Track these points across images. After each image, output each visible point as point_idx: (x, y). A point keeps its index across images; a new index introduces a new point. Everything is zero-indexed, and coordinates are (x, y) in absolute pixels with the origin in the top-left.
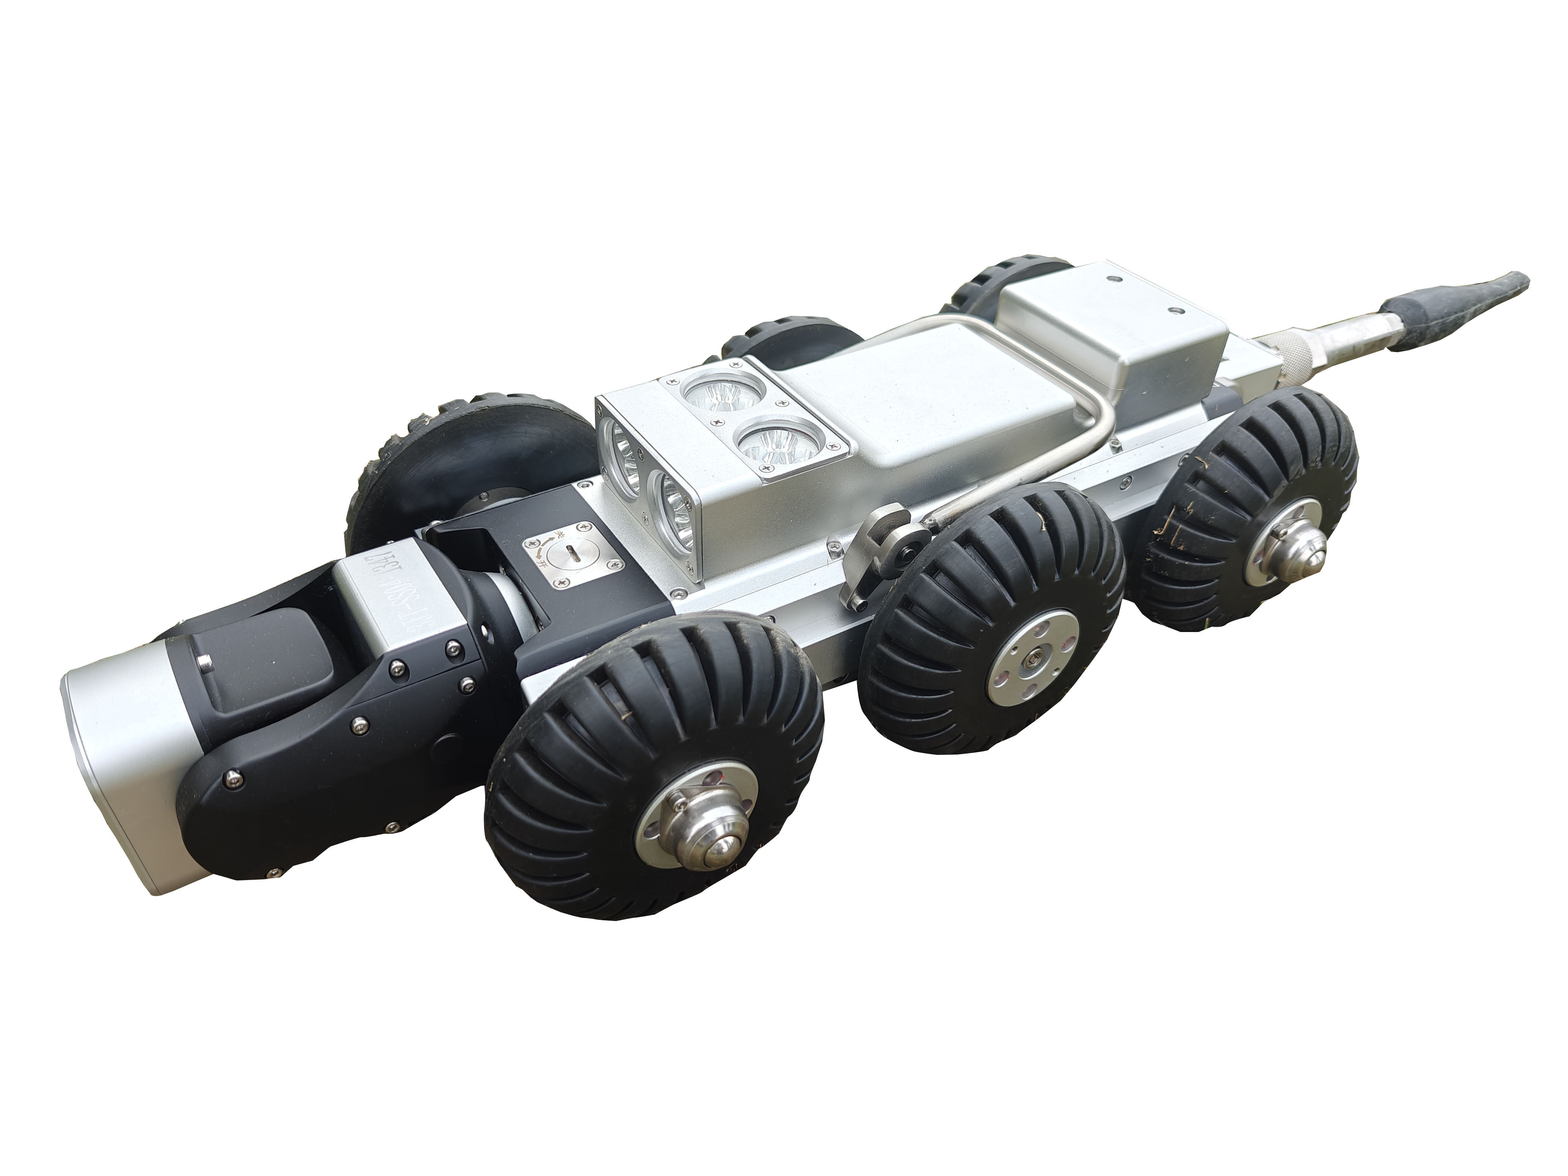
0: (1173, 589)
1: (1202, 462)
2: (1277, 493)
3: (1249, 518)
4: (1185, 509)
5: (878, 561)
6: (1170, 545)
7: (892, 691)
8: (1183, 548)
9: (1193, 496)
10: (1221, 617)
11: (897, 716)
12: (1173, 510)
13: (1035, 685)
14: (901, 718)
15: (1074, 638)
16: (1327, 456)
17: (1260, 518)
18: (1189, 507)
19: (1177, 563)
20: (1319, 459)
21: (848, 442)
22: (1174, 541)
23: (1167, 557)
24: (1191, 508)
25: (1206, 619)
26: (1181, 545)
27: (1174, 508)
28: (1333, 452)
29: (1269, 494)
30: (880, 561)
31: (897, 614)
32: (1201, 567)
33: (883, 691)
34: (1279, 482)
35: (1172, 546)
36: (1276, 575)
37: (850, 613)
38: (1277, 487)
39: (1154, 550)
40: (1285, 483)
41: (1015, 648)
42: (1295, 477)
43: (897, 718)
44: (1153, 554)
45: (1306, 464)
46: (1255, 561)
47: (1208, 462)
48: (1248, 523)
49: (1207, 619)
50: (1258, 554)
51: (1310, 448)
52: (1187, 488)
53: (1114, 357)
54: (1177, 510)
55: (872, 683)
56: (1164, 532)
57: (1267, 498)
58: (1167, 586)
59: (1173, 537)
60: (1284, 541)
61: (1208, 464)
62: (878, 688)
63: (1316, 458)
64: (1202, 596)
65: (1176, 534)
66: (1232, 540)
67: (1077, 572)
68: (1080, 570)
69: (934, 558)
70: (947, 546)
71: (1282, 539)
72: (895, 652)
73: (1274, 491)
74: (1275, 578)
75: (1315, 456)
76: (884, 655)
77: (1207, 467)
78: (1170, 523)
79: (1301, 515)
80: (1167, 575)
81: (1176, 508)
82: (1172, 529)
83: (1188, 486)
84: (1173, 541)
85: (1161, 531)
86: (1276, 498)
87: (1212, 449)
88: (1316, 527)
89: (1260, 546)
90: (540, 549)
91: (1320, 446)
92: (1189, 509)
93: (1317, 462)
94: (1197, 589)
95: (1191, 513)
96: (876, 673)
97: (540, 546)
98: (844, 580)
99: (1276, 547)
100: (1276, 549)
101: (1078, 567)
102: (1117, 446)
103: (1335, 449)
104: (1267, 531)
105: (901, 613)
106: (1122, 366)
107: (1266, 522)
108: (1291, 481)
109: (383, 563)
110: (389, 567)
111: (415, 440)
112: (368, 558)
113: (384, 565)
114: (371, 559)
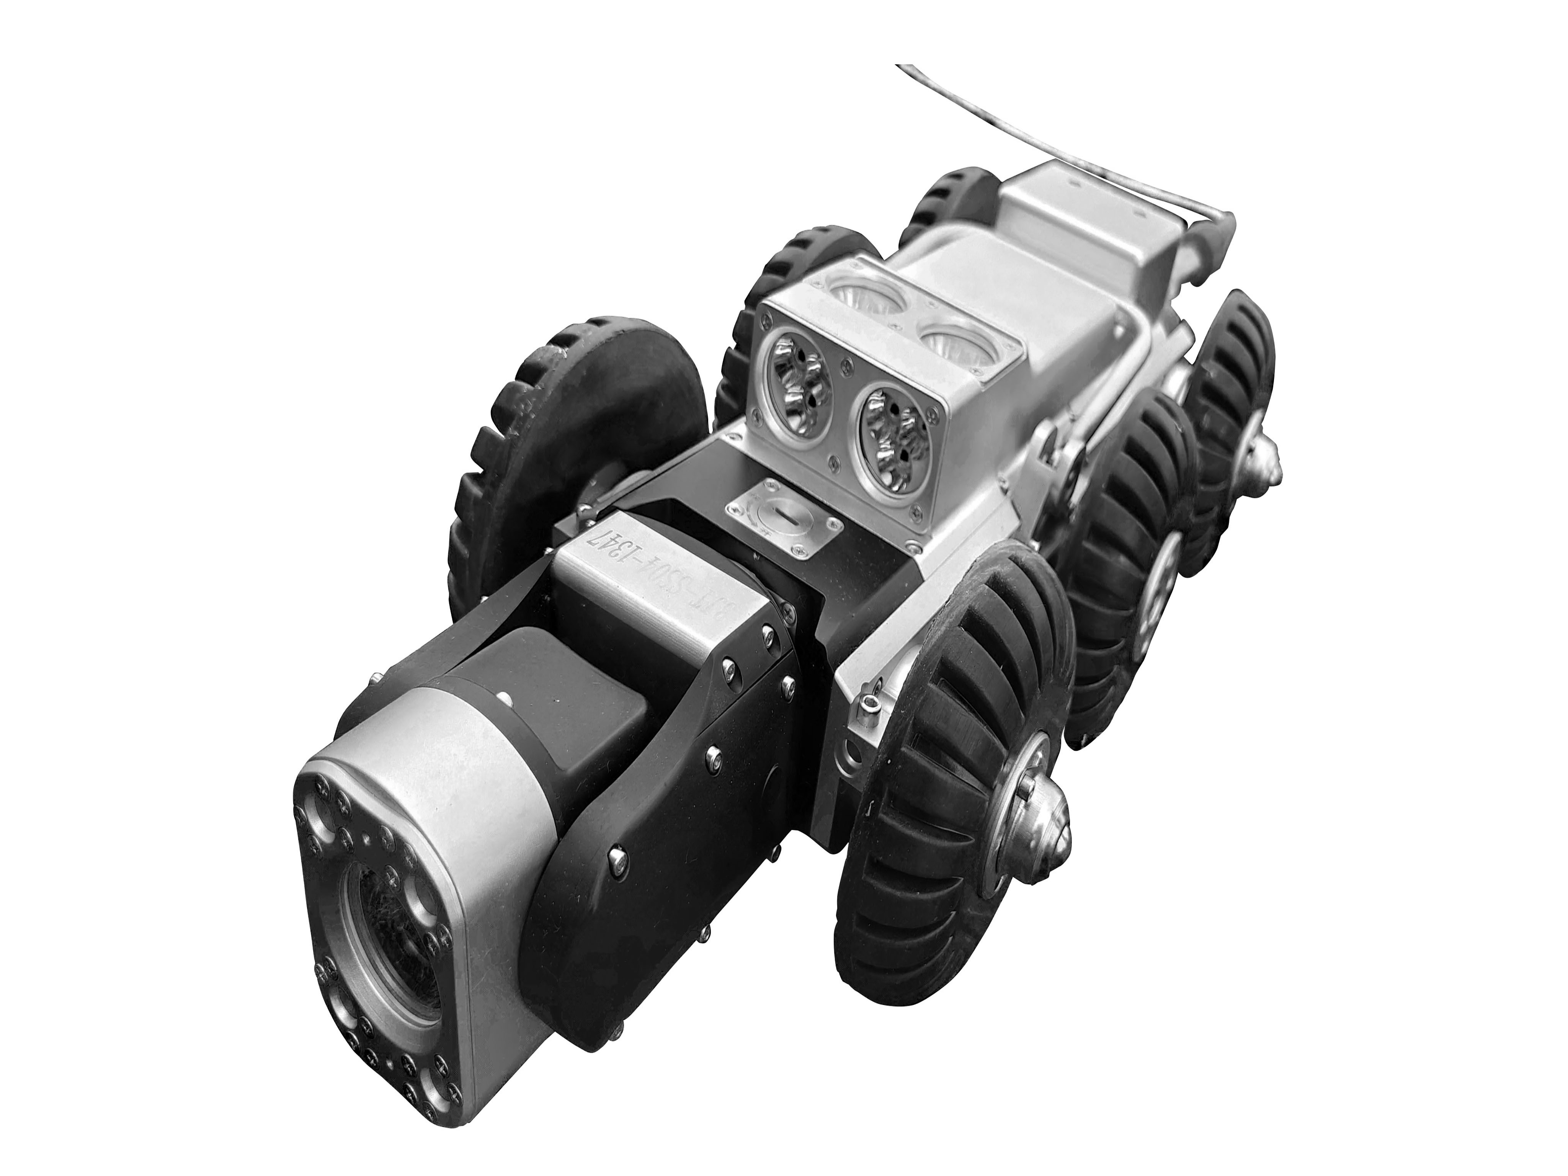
53: (1130, 258)
90: (749, 517)
97: (746, 513)
98: (1018, 522)
106: (1137, 268)
109: (615, 545)
110: (625, 549)
111: (561, 381)
112: (592, 542)
113: (617, 548)
114: (596, 542)
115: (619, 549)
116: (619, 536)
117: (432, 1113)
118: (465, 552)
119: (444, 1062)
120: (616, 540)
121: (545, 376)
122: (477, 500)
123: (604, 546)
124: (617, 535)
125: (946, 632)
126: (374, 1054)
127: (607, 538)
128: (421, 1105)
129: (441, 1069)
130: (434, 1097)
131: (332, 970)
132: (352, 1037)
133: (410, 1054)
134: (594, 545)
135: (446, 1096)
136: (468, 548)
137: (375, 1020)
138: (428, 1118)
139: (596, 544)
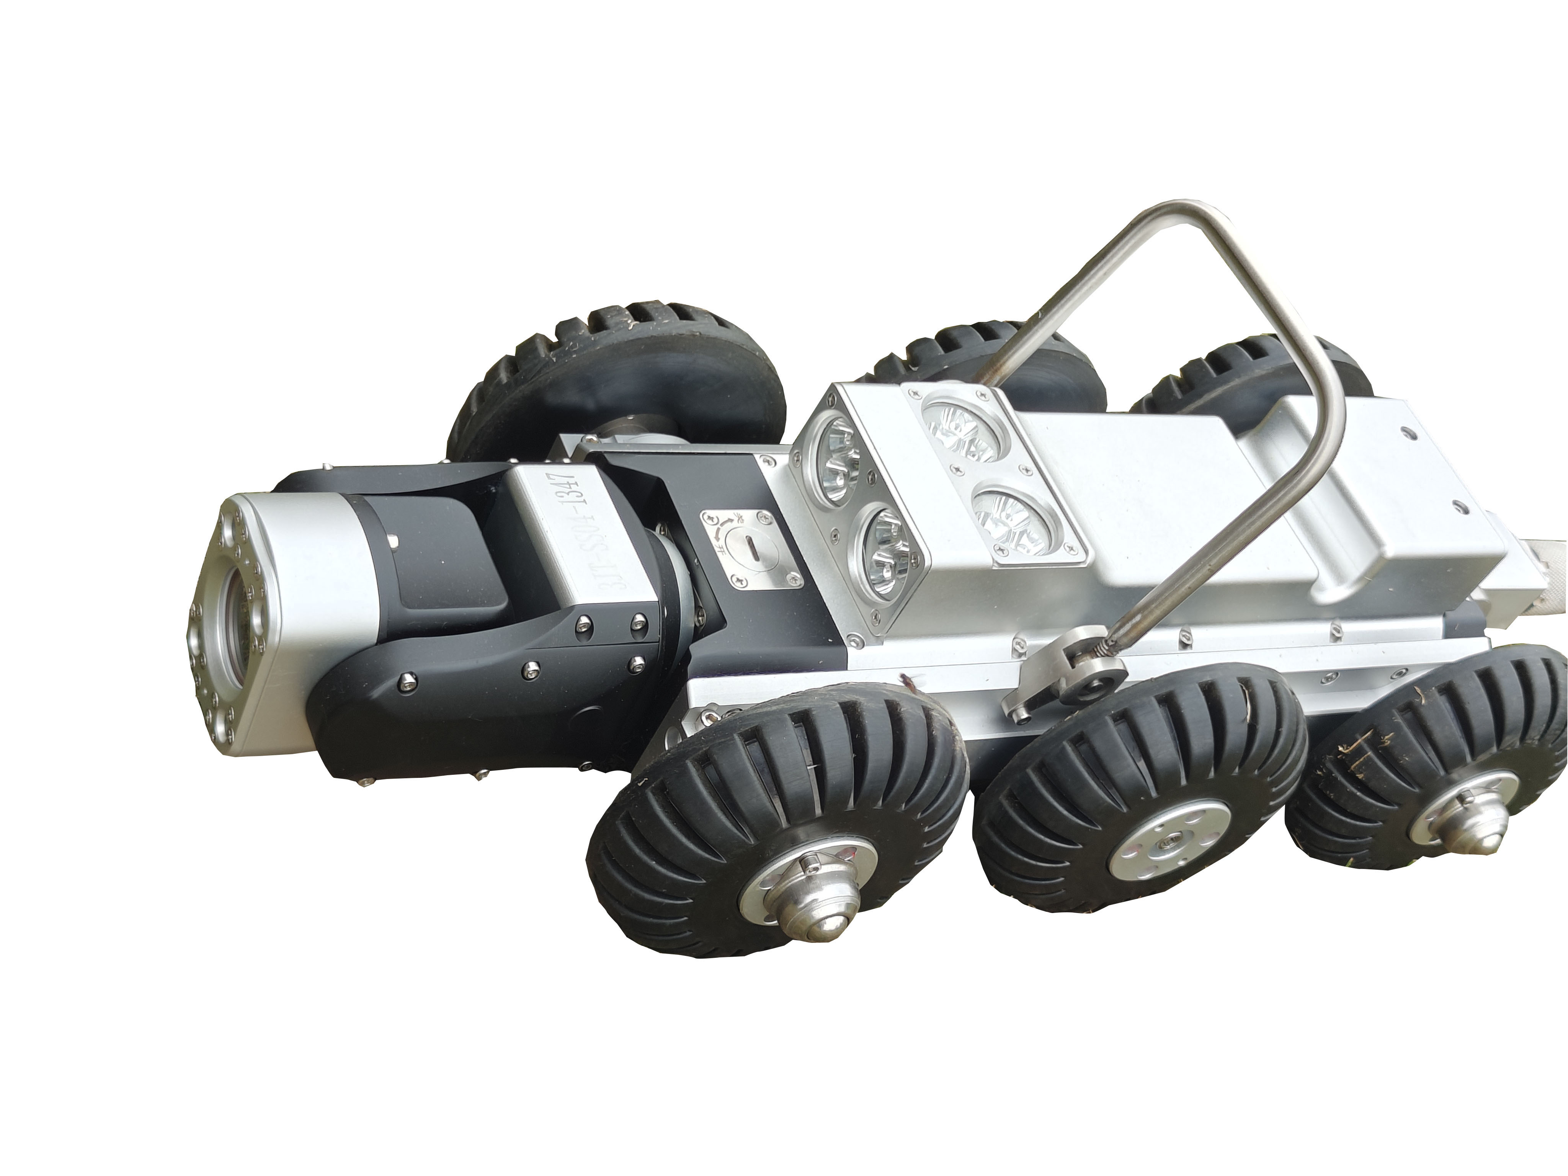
0: (1332, 814)
1: (1420, 695)
2: (1482, 758)
3: (1442, 773)
4: (1382, 738)
5: (1065, 684)
6: (1349, 768)
7: (1021, 822)
8: (1363, 778)
9: (1396, 728)
10: (1365, 862)
11: (1010, 848)
12: (1369, 733)
13: (1157, 867)
14: (1013, 851)
15: (1218, 834)
16: (1548, 737)
17: (1455, 776)
18: (1386, 737)
19: (1348, 790)
20: (1538, 737)
21: (1088, 550)
22: (1357, 765)
23: (1340, 778)
24: (1388, 739)
25: (1350, 859)
26: (1361, 773)
27: (1371, 731)
28: (1555, 734)
29: (1473, 755)
30: (1067, 684)
31: (1064, 748)
32: (1372, 805)
33: (1010, 818)
34: (1489, 746)
35: (1352, 770)
36: (1443, 839)
37: (1006, 721)
38: (1484, 752)
39: (1329, 765)
40: (1494, 749)
41: (1162, 825)
42: (1506, 747)
43: (1008, 850)
44: (1327, 769)
45: (1523, 739)
46: (1428, 817)
47: (1427, 697)
48: (1439, 778)
49: (1352, 859)
50: (1435, 812)
51: (1534, 723)
52: (1393, 715)
53: (1376, 541)
54: (1374, 734)
55: (1001, 805)
56: (1350, 751)
57: (1469, 758)
58: (1327, 808)
59: (1357, 761)
60: (1466, 809)
61: (1425, 700)
62: (1006, 812)
63: (1535, 737)
64: (1358, 833)
65: (1361, 760)
66: (1414, 788)
67: (1256, 772)
68: (1260, 771)
69: (1126, 706)
70: (1145, 699)
71: (1465, 806)
72: (1044, 785)
73: (1479, 755)
74: (1438, 841)
75: (1535, 734)
76: (1031, 783)
77: (1423, 702)
78: (1360, 746)
79: (1494, 787)
80: (1332, 797)
81: (1372, 732)
82: (1359, 751)
83: (1396, 713)
84: (1355, 765)
85: (1347, 749)
86: (1478, 762)
87: (1437, 686)
88: (1503, 803)
89: (1440, 804)
90: (718, 529)
91: (1544, 725)
92: (1387, 739)
93: (1534, 740)
94: (1356, 825)
95: (1386, 744)
96: (1011, 796)
97: (718, 526)
98: (1015, 685)
99: (1458, 810)
100: (1458, 812)
101: (1259, 769)
102: (1338, 635)
103: (1558, 732)
104: (1453, 792)
105: (1069, 749)
106: (1381, 557)
107: (1458, 781)
108: (1501, 750)
109: (567, 489)
110: (572, 497)
111: (613, 344)
112: (550, 476)
113: (567, 492)
114: (553, 478)
115: (568, 494)
116: (576, 483)
117: (215, 737)
118: (474, 409)
119: (233, 713)
120: (571, 485)
121: (604, 333)
122: (499, 383)
123: (556, 484)
124: (576, 482)
125: (774, 712)
126: (200, 679)
127: (565, 480)
128: (211, 728)
129: (230, 716)
130: (220, 728)
131: (199, 614)
132: (193, 660)
133: (218, 694)
134: (549, 478)
135: (227, 733)
136: (478, 408)
137: (209, 661)
138: (211, 738)
139: (552, 479)
